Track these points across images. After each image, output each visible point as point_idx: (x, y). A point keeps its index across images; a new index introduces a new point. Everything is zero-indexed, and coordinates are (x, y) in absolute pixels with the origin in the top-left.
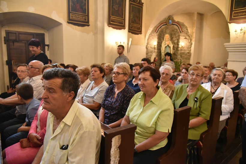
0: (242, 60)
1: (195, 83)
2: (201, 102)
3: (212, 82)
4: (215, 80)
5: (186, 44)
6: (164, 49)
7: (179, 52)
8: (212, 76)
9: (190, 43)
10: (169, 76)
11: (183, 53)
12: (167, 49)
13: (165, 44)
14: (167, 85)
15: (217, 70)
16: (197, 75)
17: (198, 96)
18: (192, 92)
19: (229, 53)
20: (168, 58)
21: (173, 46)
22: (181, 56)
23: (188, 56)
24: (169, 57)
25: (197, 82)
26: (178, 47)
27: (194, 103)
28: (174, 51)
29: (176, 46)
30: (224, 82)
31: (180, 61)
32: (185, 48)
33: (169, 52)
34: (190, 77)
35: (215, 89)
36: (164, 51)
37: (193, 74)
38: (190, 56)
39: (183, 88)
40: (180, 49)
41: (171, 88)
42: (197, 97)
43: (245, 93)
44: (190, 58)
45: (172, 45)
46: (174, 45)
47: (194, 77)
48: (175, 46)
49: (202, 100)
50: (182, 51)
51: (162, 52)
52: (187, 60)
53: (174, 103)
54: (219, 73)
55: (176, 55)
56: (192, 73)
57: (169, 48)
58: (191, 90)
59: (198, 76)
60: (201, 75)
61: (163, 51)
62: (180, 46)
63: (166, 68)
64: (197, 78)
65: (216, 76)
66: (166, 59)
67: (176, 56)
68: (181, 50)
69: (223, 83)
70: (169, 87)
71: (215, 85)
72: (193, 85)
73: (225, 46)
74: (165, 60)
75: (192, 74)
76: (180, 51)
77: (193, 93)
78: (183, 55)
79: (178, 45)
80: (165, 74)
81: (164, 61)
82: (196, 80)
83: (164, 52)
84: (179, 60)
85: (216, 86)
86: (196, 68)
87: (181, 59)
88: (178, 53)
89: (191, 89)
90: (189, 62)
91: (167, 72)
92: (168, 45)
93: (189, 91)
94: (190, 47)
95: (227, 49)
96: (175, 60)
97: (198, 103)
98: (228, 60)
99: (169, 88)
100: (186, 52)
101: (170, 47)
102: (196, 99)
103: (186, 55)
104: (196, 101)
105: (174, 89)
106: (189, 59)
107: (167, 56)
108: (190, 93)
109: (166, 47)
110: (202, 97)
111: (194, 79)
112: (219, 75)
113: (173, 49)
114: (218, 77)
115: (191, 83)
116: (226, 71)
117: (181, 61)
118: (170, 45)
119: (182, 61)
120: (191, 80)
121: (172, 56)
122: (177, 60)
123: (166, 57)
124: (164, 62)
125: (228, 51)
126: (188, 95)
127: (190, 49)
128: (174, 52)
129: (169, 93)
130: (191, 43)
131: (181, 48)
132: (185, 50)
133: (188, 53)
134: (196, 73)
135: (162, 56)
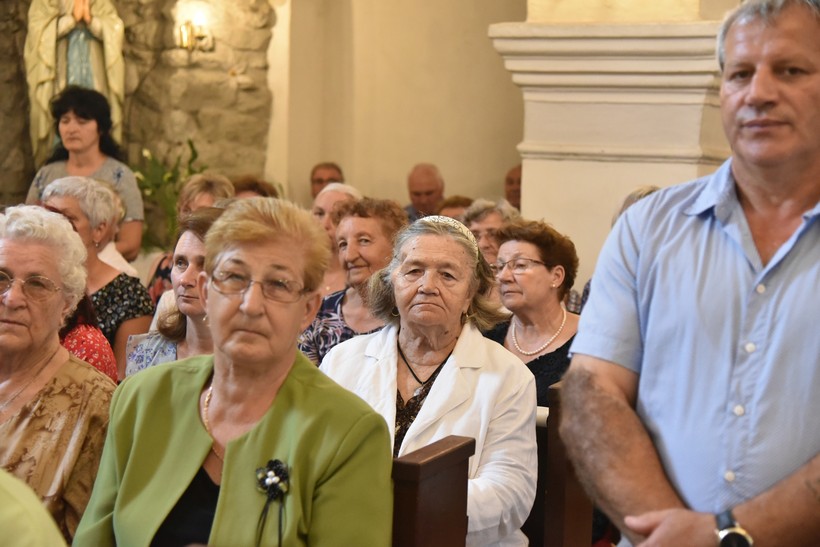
0: (608, 151)
1: (259, 349)
2: (311, 499)
3: (403, 324)
4: (417, 313)
5: (230, 19)
6: (48, 56)
7: (178, 82)
8: (396, 274)
9: (254, 10)
10: (53, 298)
11: (211, 93)
12: (75, 54)
13: (53, 11)
14: (47, 374)
15: (428, 229)
16: (272, 284)
17: (287, 451)
18: (242, 418)
19: (528, 96)
20: (81, 132)
21: (127, 31)
22: (194, 114)
23: (250, 112)
24: (92, 125)
25: (275, 340)
26: (163, 44)
27: (265, 511)
28: (134, 70)
29: (148, 30)
30: (482, 322)
31: (187, 153)
32: (220, 47)
33: (97, 85)
34: (217, 304)
35: (424, 374)
36: (55, 69)
37: (239, 277)
38: (264, 111)
39: (177, 391)
40: (178, 56)
41: (75, 395)
42: (278, 456)
43: (592, 405)
44: (265, 131)
45: (119, 27)
46: (133, 19)
47: (249, 298)
48: (139, 29)
49: (319, 484)
50: (203, 77)
51: (32, 80)
52: (244, 151)
53: (110, 522)
54: (441, 257)
55: (154, 107)
56: (230, 266)
57: (93, 46)
58: (237, 409)
59: (280, 293)
60: (301, 284)
61: (46, 75)
62: (181, 34)
63: (20, 234)
64: (273, 307)
65: (425, 281)
66: (68, 145)
67: (153, 117)
68: (193, 66)
69: (475, 324)
70: (63, 392)
71: (425, 346)
72: (245, 368)
73: (499, 45)
74: (61, 155)
75: (232, 275)
76: (181, 73)
77: (253, 427)
78: (208, 110)
79: (165, 21)
80: (18, 282)
81: (49, 161)
82: (264, 323)
83: (55, 81)
84: (179, 151)
85: (429, 356)
86: (261, 228)
87: (191, 144)
88: (167, 90)
89: (237, 399)
90: (263, 164)
91: (32, 267)
92: (83, 25)
93: (220, 416)
94: (256, 42)
95: (511, 64)
96: (144, 144)
97: (291, 503)
98: (521, 147)
99: (62, 403)
100: (233, 83)
101: (100, 43)
102: (272, 478)
103: (233, 105)
104: (275, 494)
105: (107, 402)
106: (259, 139)
107: (71, 115)
108: (227, 434)
109: (63, 39)
110: (321, 457)
111: (253, 315)
112: (445, 272)
113: (129, 56)
114: (439, 284)
115: (232, 345)
116: (502, 237)
117: (195, 155)
118: (96, 25)
119: (202, 158)
120: (226, 320)
121: (116, 116)
122: (162, 147)
123: (63, 127)
124: (45, 169)
125: (517, 78)
126: (213, 453)
127: (257, 62)
128: (134, 83)
129: (62, 442)
130: (264, 9)
131: (190, 50)
132: (219, 67)
133: (250, 89)
134: (259, 264)
135: (34, 110)
